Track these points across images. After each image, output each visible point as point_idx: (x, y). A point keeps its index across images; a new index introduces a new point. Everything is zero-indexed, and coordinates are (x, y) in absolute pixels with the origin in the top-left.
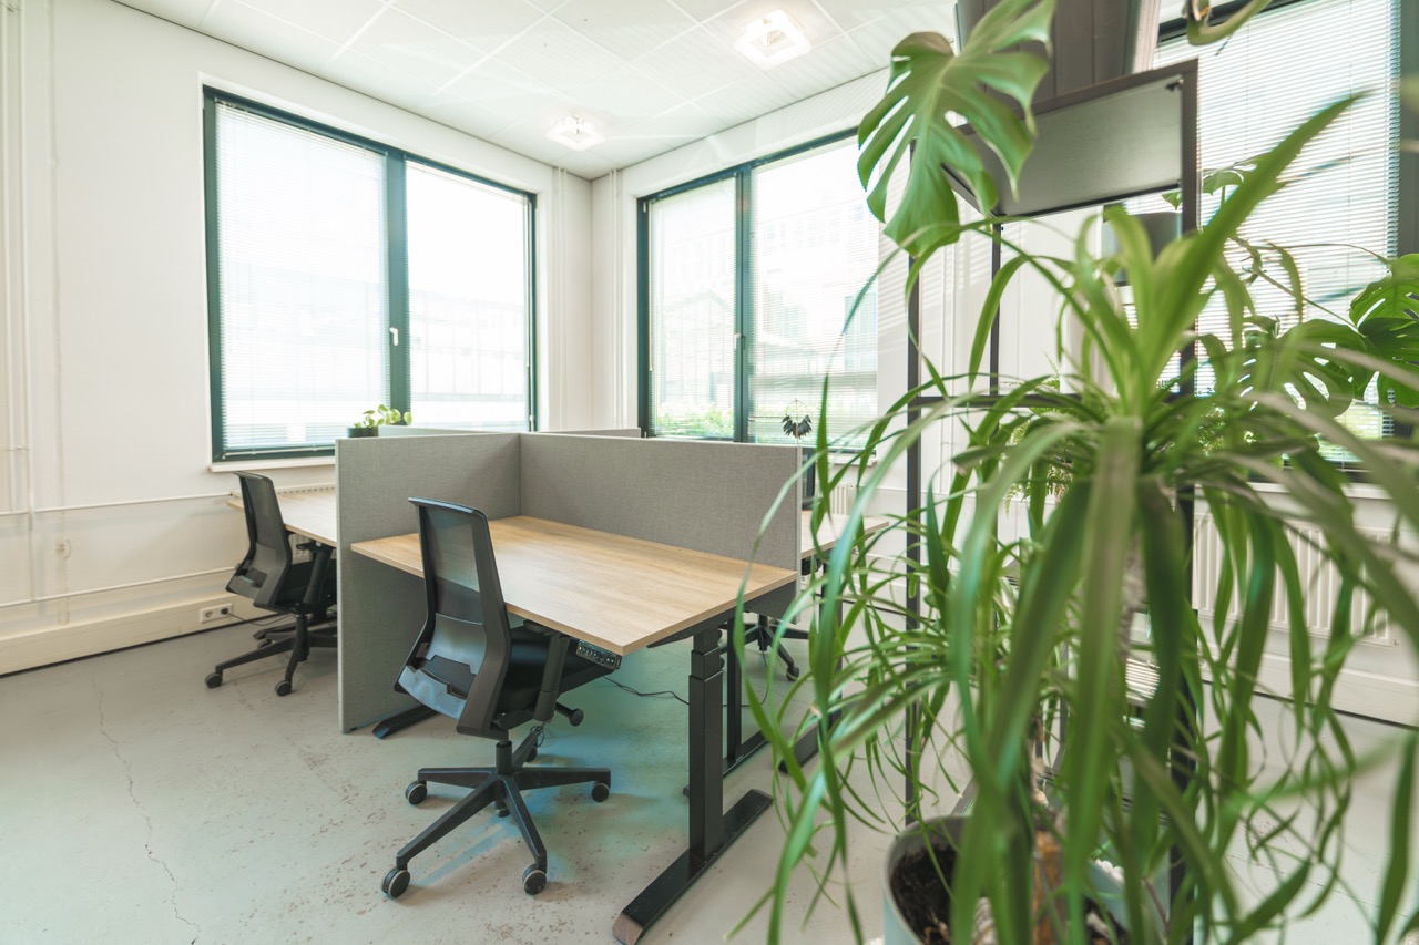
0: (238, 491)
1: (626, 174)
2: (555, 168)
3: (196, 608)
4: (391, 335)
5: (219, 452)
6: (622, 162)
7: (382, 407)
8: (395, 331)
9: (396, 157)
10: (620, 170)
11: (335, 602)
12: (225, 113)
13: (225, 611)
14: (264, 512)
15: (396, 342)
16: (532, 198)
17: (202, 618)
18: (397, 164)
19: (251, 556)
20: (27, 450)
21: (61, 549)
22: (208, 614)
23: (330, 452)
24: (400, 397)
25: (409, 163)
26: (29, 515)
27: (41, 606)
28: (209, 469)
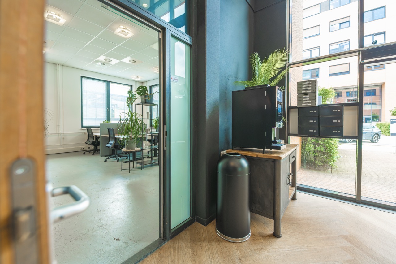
0: (86, 132)
1: (147, 82)
2: (135, 81)
3: (80, 148)
5: (82, 127)
6: (147, 80)
7: (106, 121)
8: (108, 109)
9: (108, 82)
10: (147, 81)
11: (99, 145)
13: (83, 148)
14: (90, 132)
16: (132, 86)
17: (80, 149)
21: (63, 138)
22: (81, 149)
23: (99, 127)
24: (109, 119)
26: (60, 133)
27: (61, 145)
28: (81, 129)
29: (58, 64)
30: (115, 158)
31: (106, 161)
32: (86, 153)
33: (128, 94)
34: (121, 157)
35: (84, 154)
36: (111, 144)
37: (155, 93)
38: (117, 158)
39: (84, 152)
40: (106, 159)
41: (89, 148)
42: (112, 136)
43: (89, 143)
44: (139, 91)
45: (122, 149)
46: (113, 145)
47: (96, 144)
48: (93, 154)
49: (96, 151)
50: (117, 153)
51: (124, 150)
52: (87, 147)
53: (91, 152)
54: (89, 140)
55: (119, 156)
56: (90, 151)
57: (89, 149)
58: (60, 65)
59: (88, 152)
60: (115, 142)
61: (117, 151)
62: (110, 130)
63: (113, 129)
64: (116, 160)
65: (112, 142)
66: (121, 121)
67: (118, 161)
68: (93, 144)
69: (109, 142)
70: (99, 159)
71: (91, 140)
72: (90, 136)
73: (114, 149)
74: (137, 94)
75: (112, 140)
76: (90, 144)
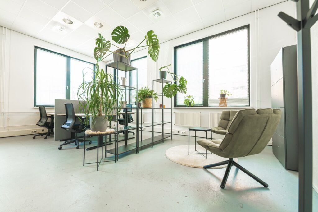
0: (39, 111)
3: (30, 130)
4: (67, 87)
5: (35, 105)
8: (68, 87)
9: (69, 57)
12: (38, 50)
13: (35, 131)
14: (43, 112)
15: (68, 89)
16: (95, 65)
17: (31, 132)
18: (69, 58)
19: (41, 120)
20: (3, 102)
21: (8, 119)
22: (32, 132)
25: (71, 59)
26: (3, 113)
27: (5, 128)
28: (33, 108)
29: (5, 28)
30: (74, 143)
31: (60, 148)
32: (36, 137)
33: (96, 43)
34: (82, 141)
35: (34, 138)
36: (68, 124)
37: (136, 48)
38: (77, 143)
39: (33, 136)
40: (61, 146)
41: (43, 130)
42: (70, 114)
43: (41, 124)
44: (116, 36)
45: (84, 131)
46: (71, 125)
47: (50, 125)
48: (46, 138)
49: (50, 134)
50: (77, 136)
51: (88, 132)
52: (40, 129)
53: (44, 135)
54: (42, 121)
55: (79, 141)
56: (42, 135)
57: (43, 132)
58: (7, 28)
59: (41, 136)
60: (74, 122)
61: (76, 134)
62: (67, 106)
63: (71, 104)
64: (76, 146)
65: (70, 122)
66: (83, 85)
67: (78, 148)
68: (46, 125)
69: (66, 122)
70: (53, 145)
71: (44, 121)
72: (42, 116)
73: (73, 131)
74: (113, 39)
75: (70, 119)
76: (42, 126)
